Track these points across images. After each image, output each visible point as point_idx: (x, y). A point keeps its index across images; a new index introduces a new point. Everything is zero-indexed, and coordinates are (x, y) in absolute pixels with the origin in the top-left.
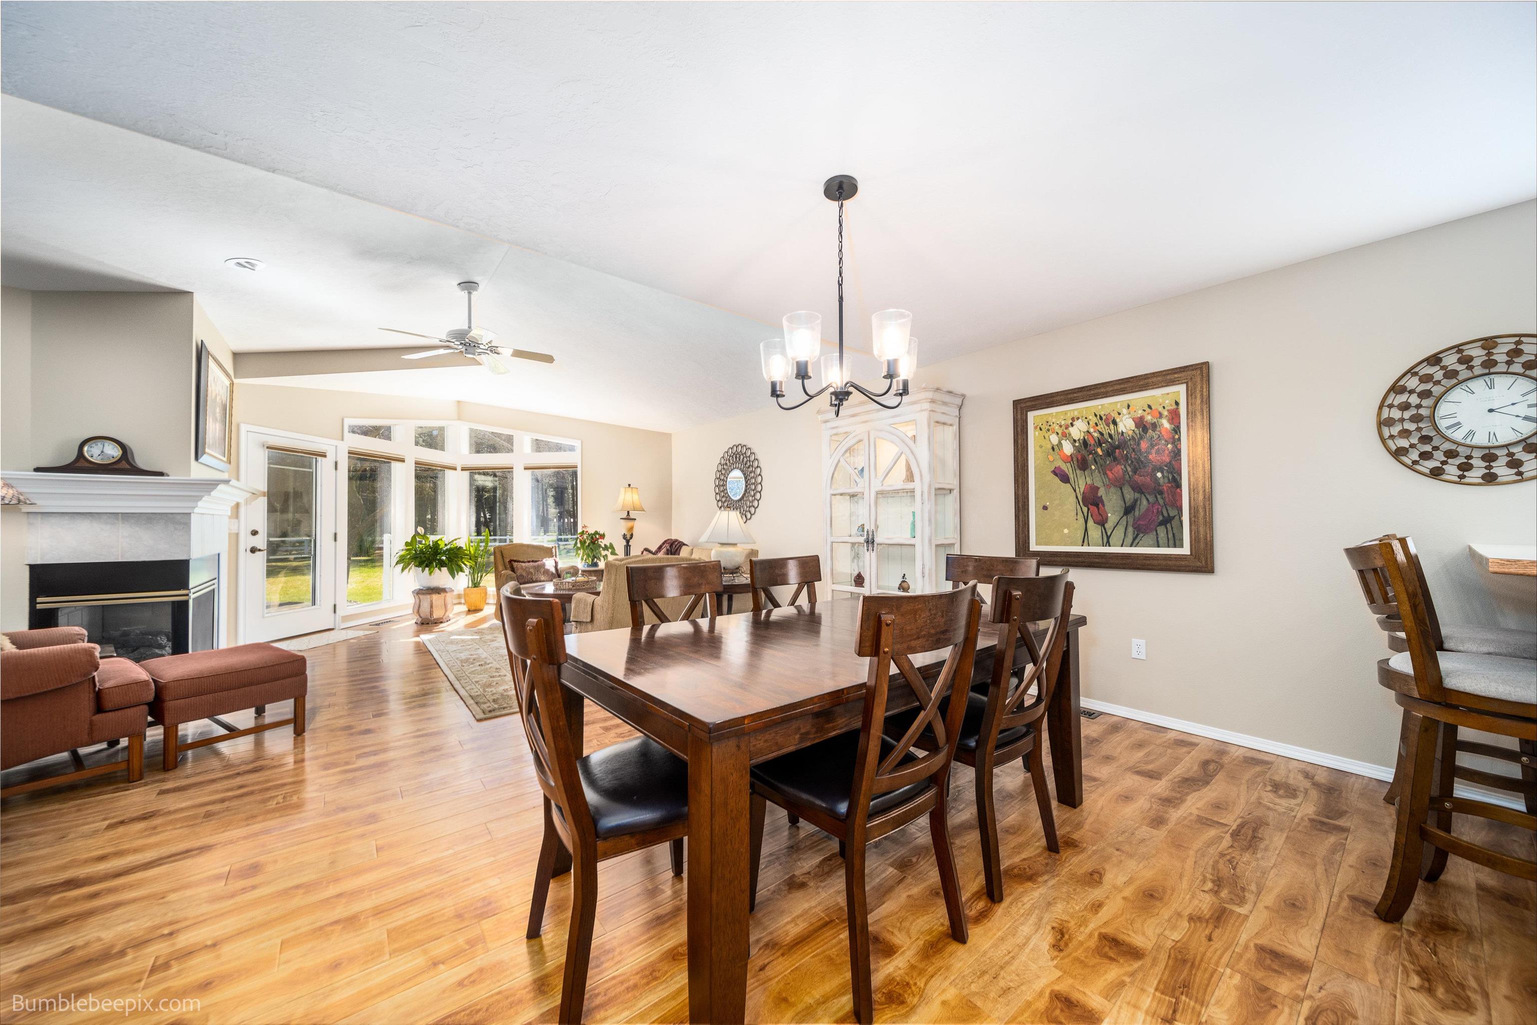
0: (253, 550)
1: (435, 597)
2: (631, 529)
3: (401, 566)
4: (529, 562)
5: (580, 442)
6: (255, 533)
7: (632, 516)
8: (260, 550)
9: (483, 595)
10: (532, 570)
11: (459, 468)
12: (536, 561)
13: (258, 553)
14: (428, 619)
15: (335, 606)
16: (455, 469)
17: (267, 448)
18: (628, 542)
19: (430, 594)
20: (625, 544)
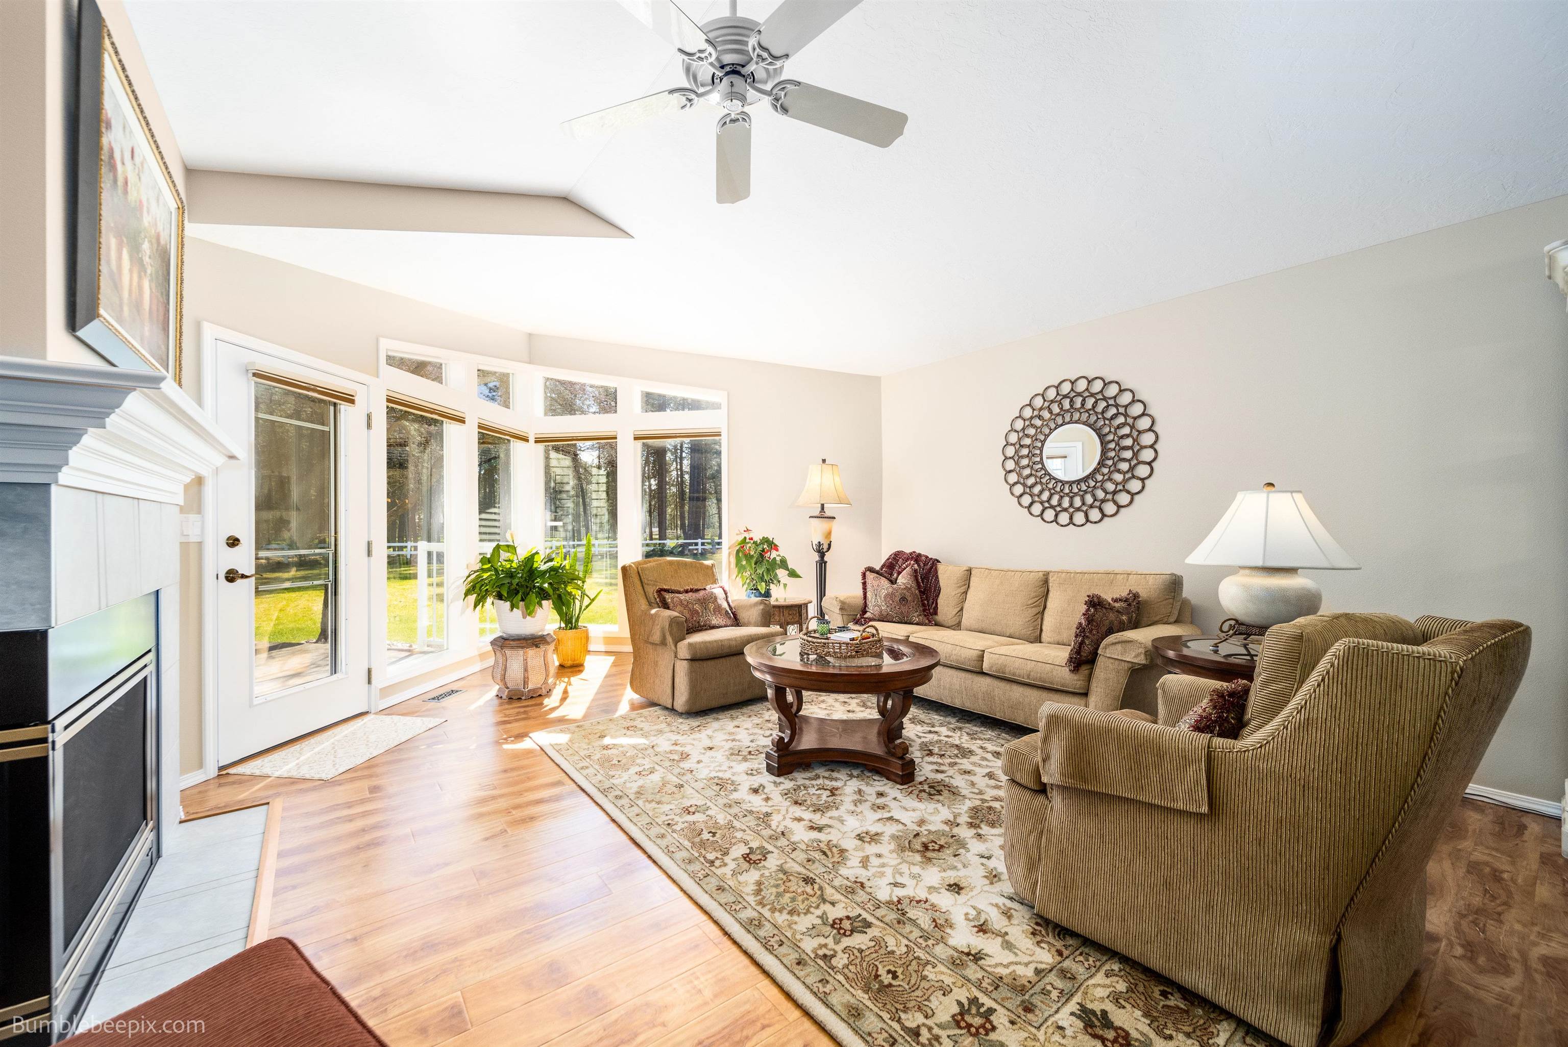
0: (232, 576)
1: (531, 652)
2: (829, 534)
3: (472, 598)
4: (687, 592)
5: (726, 393)
6: (233, 542)
7: (828, 513)
8: (243, 576)
9: (584, 641)
10: (697, 607)
11: (532, 440)
12: (697, 590)
13: (240, 582)
14: (519, 690)
15: (369, 671)
16: (526, 440)
17: (254, 375)
18: (822, 554)
19: (523, 647)
20: (817, 558)
